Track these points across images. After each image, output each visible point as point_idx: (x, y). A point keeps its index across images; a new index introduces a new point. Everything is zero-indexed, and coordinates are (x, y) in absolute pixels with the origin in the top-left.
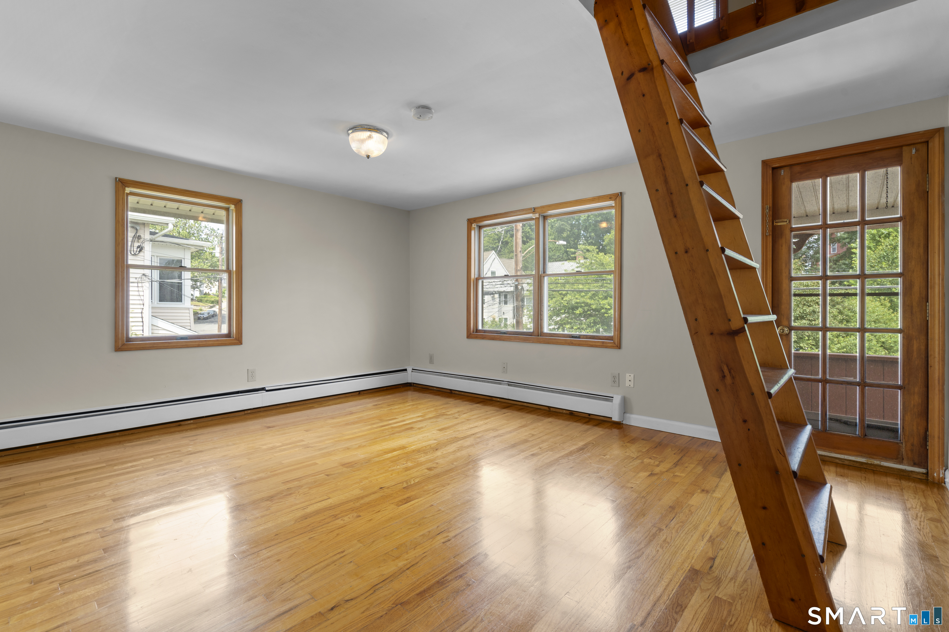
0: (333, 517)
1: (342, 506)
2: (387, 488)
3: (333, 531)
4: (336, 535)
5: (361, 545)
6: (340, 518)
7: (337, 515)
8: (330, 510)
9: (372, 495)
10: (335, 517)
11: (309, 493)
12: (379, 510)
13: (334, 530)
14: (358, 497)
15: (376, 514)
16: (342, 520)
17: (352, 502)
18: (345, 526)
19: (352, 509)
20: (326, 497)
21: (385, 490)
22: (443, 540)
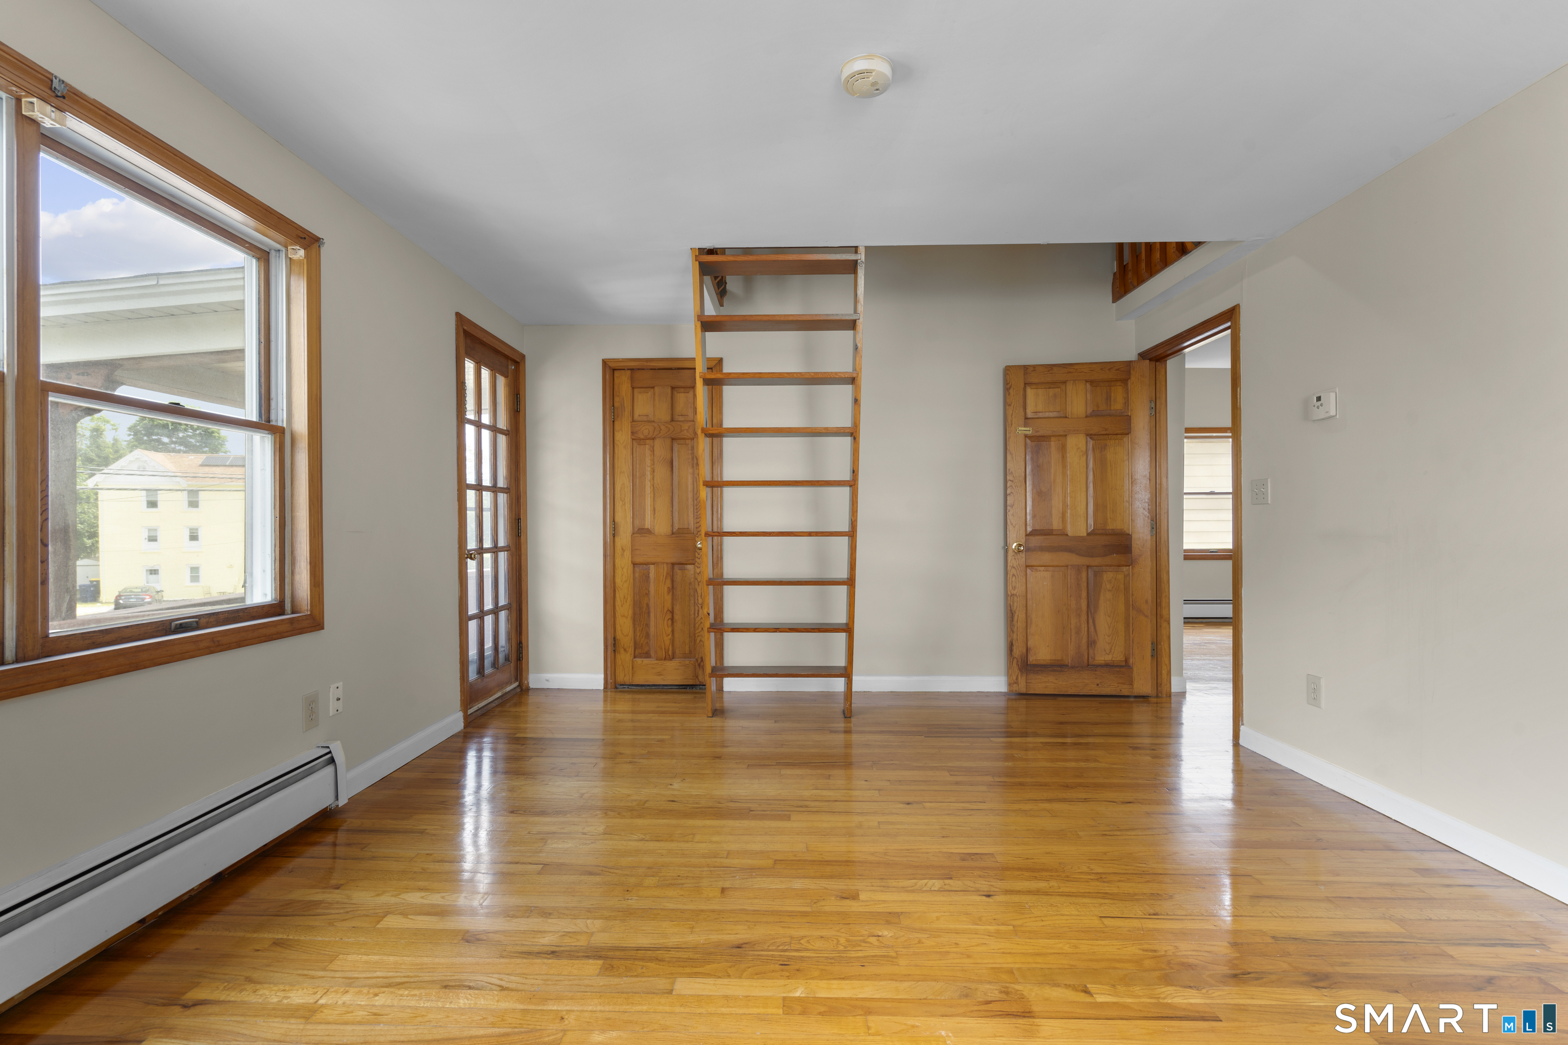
0: (1105, 880)
1: (1083, 891)
2: (978, 891)
3: (1111, 860)
4: (1108, 854)
5: (1079, 833)
6: (1093, 873)
7: (1097, 880)
8: (1106, 893)
9: (1018, 888)
10: (1101, 878)
11: (1144, 950)
12: (1026, 861)
13: (1108, 860)
14: (1043, 897)
15: (1033, 857)
16: (1092, 870)
17: (1061, 890)
18: (1090, 860)
19: (1067, 879)
20: (1106, 921)
21: (986, 890)
22: (985, 804)
